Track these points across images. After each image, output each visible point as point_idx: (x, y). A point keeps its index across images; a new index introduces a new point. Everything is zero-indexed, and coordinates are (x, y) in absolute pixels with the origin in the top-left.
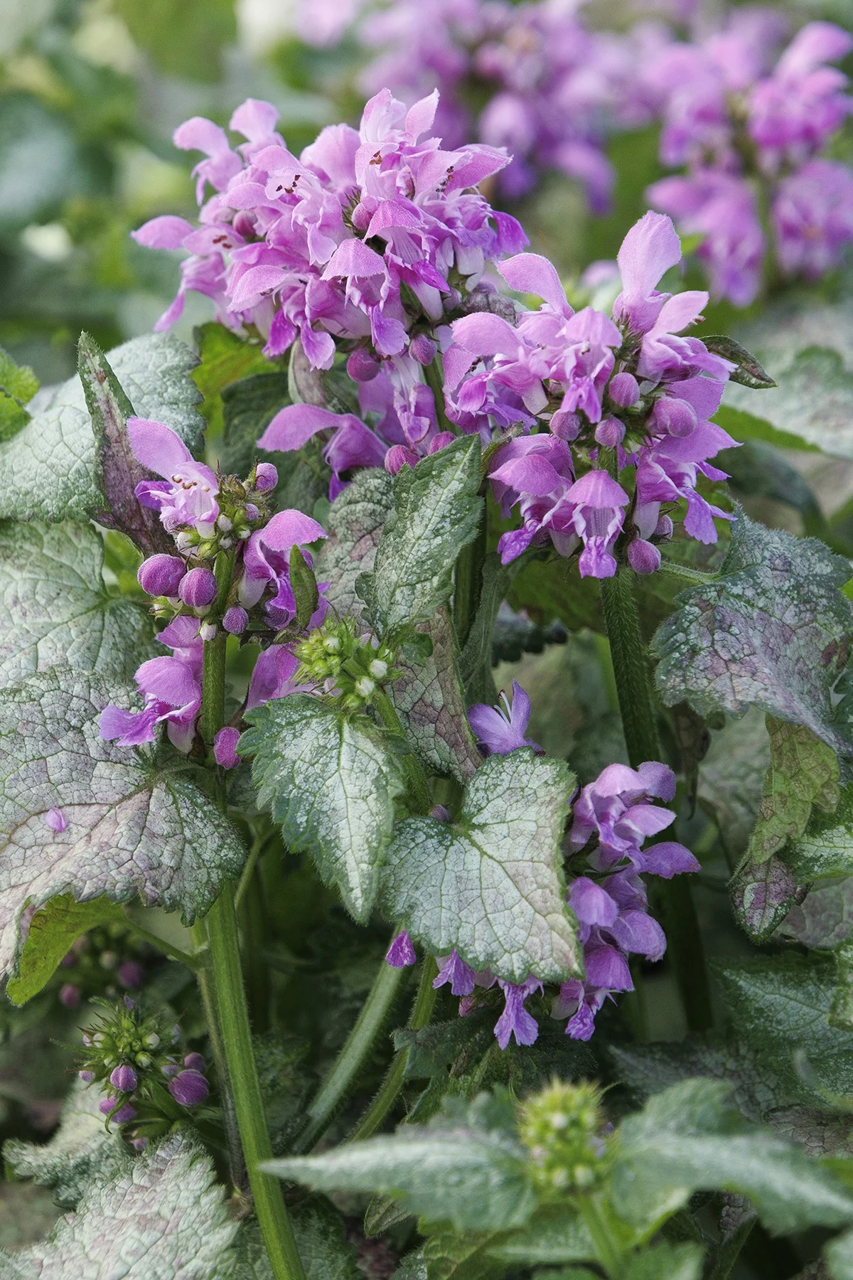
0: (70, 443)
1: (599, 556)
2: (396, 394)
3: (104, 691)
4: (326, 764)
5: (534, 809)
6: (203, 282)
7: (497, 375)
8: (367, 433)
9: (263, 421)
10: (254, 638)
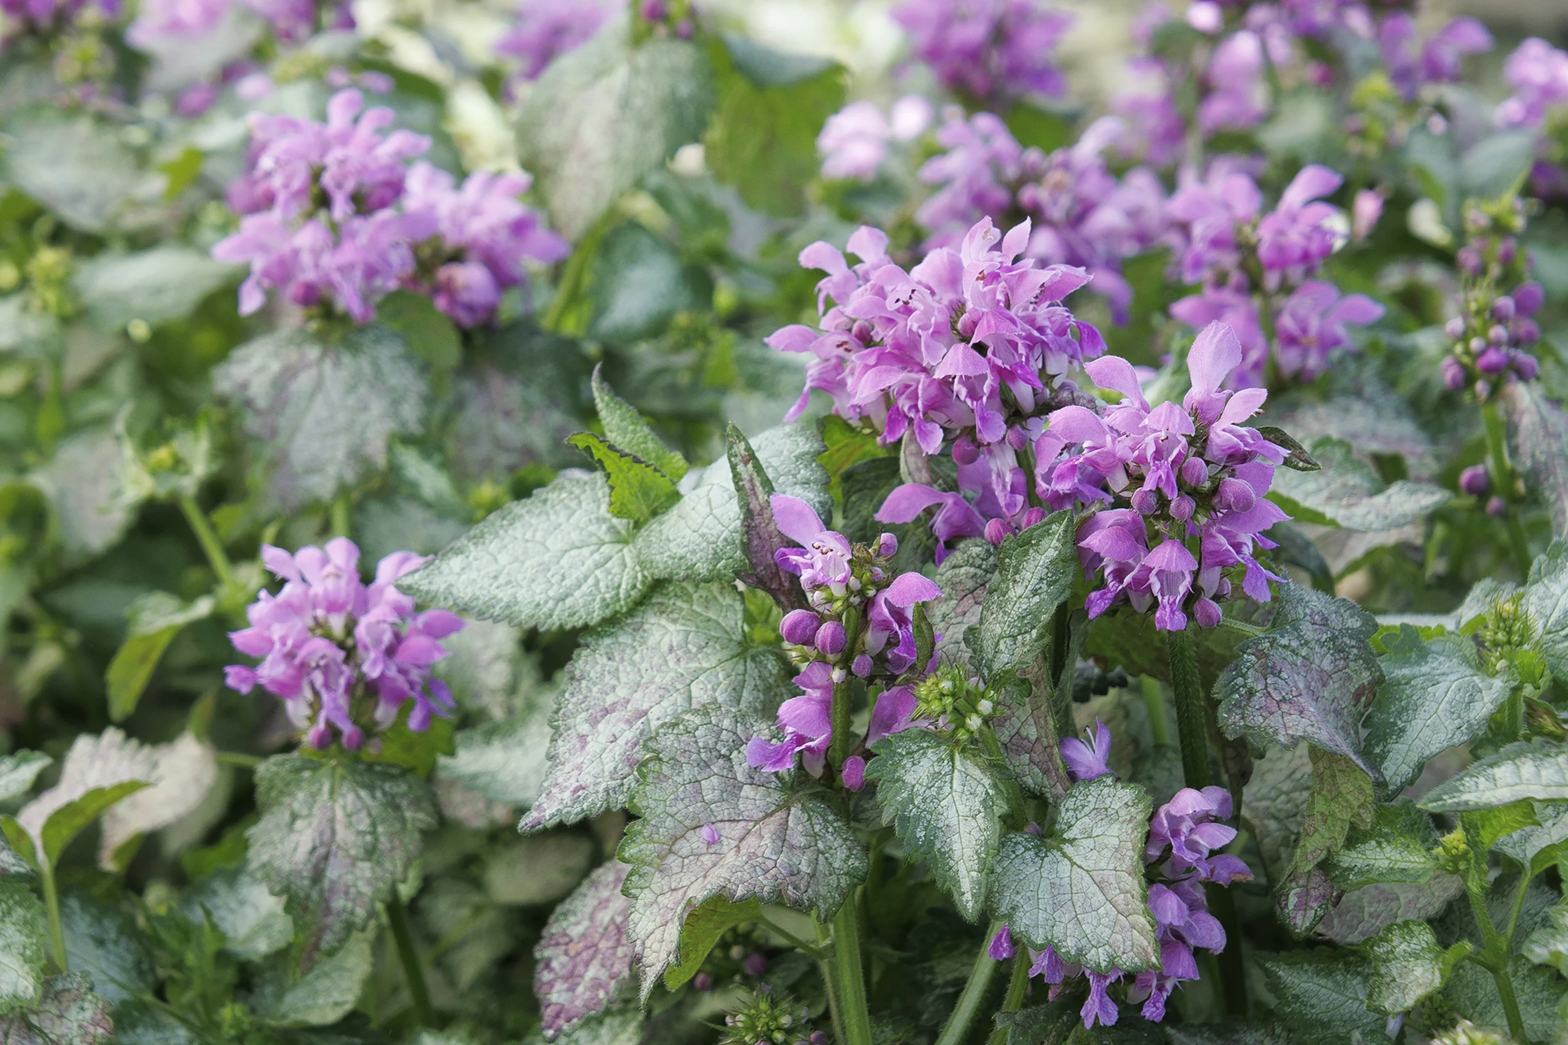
0: (718, 516)
1: (1173, 612)
2: (994, 477)
3: (748, 725)
4: (941, 788)
5: (1117, 826)
6: (825, 381)
7: (1087, 459)
8: (968, 508)
9: (877, 498)
10: (878, 681)
